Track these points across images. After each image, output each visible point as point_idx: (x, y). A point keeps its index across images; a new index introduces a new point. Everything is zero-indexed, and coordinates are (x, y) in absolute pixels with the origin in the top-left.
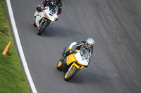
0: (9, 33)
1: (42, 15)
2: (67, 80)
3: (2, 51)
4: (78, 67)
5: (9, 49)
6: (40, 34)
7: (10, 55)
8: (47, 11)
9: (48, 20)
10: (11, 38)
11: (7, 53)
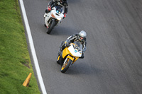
0: (30, 64)
1: (49, 15)
2: (63, 72)
3: (22, 83)
4: (72, 59)
5: (29, 80)
6: (49, 33)
7: (30, 86)
8: (54, 11)
9: (56, 19)
10: (32, 70)
11: (28, 84)
